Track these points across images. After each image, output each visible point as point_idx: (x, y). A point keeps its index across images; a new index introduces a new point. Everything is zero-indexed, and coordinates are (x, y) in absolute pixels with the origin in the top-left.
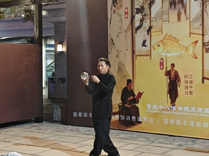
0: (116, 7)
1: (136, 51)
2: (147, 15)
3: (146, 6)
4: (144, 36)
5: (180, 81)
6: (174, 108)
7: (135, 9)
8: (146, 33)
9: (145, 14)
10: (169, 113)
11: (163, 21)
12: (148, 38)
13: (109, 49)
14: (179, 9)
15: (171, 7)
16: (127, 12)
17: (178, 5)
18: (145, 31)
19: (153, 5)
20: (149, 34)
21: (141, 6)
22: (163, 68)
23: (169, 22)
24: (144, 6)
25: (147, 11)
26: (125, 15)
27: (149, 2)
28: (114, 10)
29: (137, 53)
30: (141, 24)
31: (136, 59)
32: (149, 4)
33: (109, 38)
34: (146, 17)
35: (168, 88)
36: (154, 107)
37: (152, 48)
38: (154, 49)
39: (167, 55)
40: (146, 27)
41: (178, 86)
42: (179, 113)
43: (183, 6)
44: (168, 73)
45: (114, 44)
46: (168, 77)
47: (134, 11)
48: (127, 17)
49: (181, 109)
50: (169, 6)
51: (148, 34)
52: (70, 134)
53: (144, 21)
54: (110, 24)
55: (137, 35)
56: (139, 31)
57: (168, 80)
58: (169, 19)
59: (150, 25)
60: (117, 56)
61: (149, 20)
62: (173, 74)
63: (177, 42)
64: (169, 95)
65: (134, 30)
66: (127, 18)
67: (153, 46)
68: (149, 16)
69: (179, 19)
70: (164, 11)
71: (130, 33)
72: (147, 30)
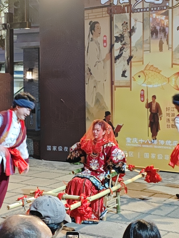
0: (94, 34)
1: (115, 81)
2: (127, 44)
3: (126, 35)
4: (124, 66)
5: (162, 114)
6: (155, 142)
7: (115, 38)
8: (126, 62)
9: (125, 42)
10: (150, 146)
11: (144, 51)
12: (128, 68)
13: (86, 79)
14: (161, 38)
15: (152, 36)
16: (106, 40)
17: (160, 34)
18: (124, 61)
19: (134, 33)
20: (130, 64)
21: (120, 34)
22: (144, 100)
23: (150, 52)
24: (124, 34)
25: (127, 40)
26: (104, 44)
27: (129, 30)
28: (91, 38)
29: (116, 84)
30: (121, 53)
31: (115, 90)
32: (129, 32)
33: (86, 67)
34: (126, 46)
35: (149, 121)
36: (134, 141)
37: (132, 79)
38: (135, 80)
39: (148, 86)
40: (126, 57)
41: (160, 119)
42: (161, 147)
43: (165, 35)
44: (149, 106)
45: (91, 74)
46: (149, 109)
47: (114, 39)
48: (106, 45)
49: (162, 142)
50: (151, 35)
51: (128, 64)
52: (44, 169)
53: (124, 50)
54: (88, 52)
55: (116, 65)
56: (118, 61)
57: (149, 113)
58: (150, 48)
59: (131, 55)
60: (95, 87)
61: (130, 49)
62: (155, 107)
63: (159, 73)
64: (150, 128)
65: (113, 59)
66: (105, 47)
67: (133, 77)
68: (129, 45)
69: (161, 49)
70: (145, 40)
71: (108, 62)
72: (127, 60)
